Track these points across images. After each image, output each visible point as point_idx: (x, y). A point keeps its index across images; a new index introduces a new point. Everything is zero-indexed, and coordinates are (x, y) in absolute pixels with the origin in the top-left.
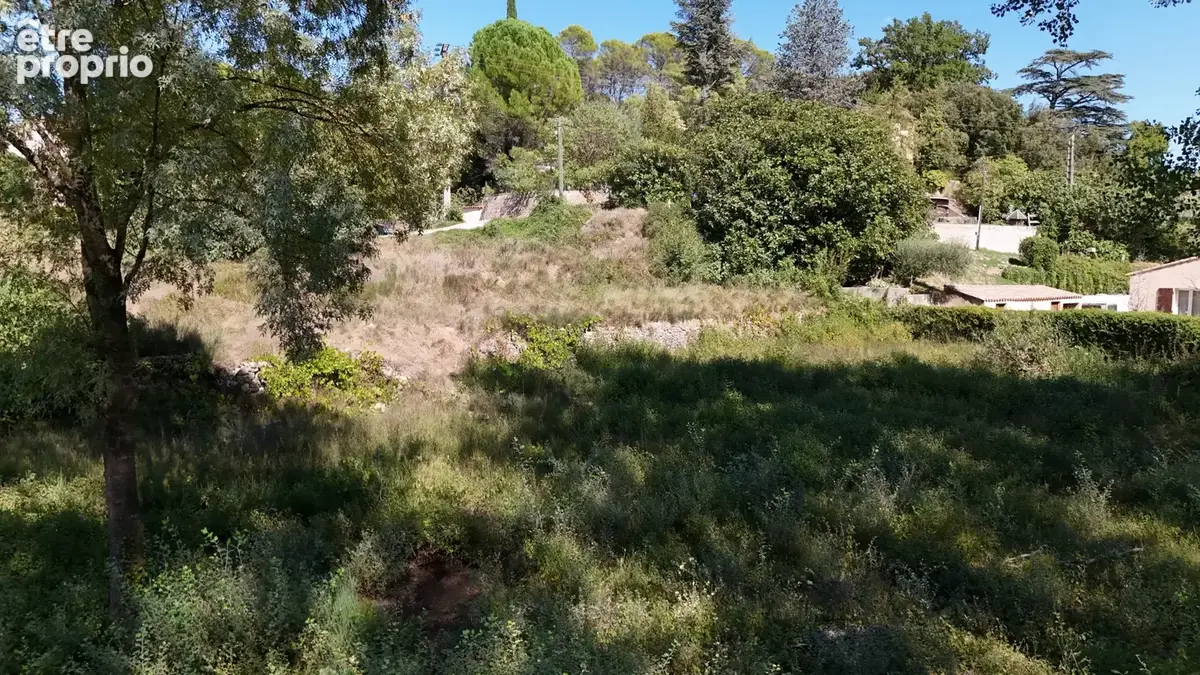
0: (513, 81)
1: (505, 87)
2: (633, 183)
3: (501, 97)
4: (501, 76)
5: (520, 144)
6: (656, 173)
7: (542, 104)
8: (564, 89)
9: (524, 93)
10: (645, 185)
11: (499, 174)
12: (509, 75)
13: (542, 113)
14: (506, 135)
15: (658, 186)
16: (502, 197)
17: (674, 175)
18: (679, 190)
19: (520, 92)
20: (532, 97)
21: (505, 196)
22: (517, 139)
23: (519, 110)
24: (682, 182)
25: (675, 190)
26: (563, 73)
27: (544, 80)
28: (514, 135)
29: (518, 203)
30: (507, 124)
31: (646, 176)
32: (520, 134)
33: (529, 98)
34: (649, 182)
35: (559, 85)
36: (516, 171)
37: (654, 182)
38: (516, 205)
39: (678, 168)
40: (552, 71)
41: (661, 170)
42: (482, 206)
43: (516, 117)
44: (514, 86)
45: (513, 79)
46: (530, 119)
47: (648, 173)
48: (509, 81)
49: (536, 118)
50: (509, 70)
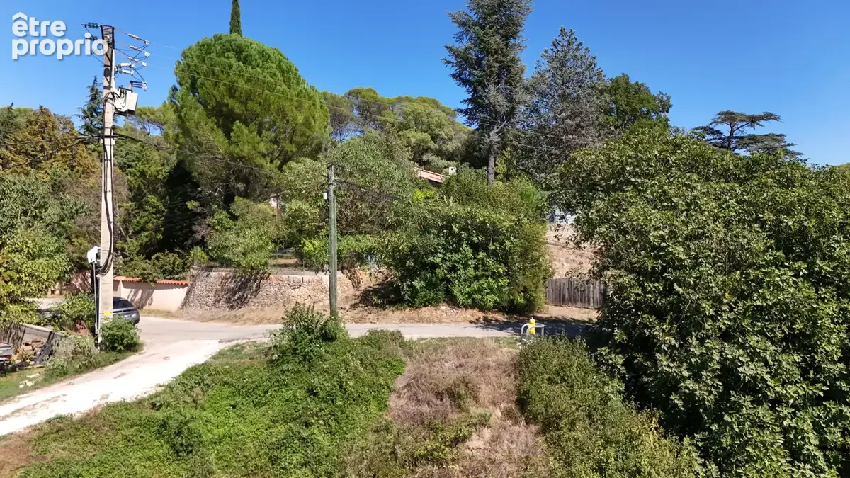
0: (237, 111)
1: (225, 119)
2: (434, 266)
3: (220, 132)
4: (220, 104)
5: (246, 195)
6: (469, 251)
7: (275, 142)
8: (307, 124)
9: (253, 126)
10: (453, 269)
11: (214, 240)
12: (231, 102)
13: (276, 154)
14: (227, 180)
15: (471, 272)
16: (217, 275)
17: (494, 254)
18: (500, 276)
19: (247, 126)
20: (264, 132)
21: (224, 272)
22: (241, 186)
23: (246, 150)
24: (506, 264)
25: (496, 276)
26: (307, 103)
27: (281, 111)
28: (238, 180)
29: (244, 286)
30: (228, 166)
31: (455, 257)
32: (246, 181)
33: (260, 133)
34: (459, 266)
35: (301, 119)
36: (242, 240)
37: (466, 266)
38: (240, 290)
39: (502, 243)
40: (291, 100)
41: (476, 247)
42: (189, 282)
43: (241, 158)
44: (238, 117)
45: (237, 108)
46: (261, 161)
47: (457, 251)
48: (232, 110)
49: (268, 159)
50: (232, 96)
